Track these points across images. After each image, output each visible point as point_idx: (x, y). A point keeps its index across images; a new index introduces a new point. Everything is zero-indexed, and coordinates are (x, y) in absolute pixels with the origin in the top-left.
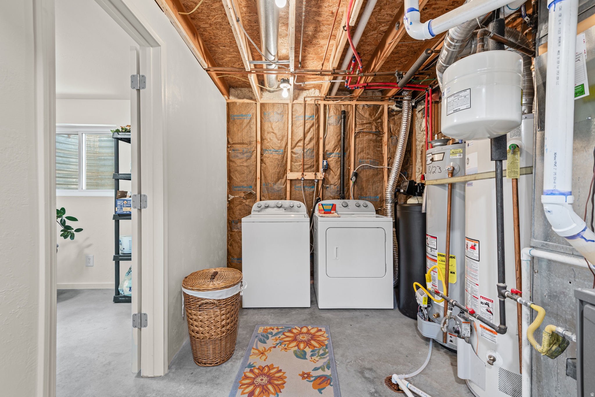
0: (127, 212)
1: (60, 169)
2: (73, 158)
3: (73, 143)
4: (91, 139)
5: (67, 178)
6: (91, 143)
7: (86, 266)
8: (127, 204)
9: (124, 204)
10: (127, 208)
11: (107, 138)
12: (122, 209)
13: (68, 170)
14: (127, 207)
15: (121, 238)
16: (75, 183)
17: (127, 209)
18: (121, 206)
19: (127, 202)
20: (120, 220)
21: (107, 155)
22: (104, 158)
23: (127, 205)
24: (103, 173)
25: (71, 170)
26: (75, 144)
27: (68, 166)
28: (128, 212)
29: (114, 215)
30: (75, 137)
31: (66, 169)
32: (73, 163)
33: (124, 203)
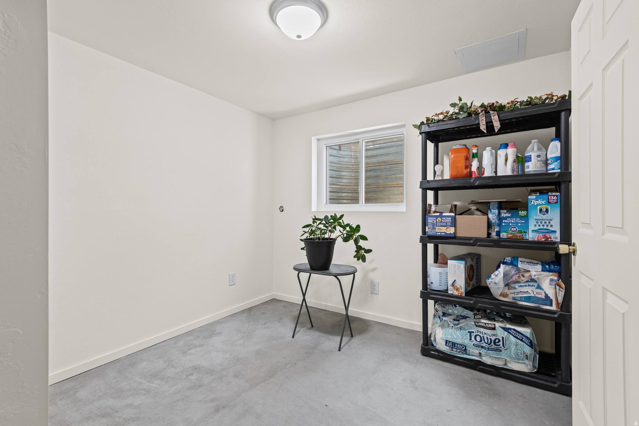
0: (442, 234)
1: (334, 183)
2: (345, 171)
3: (343, 156)
4: (357, 149)
5: (339, 192)
6: (357, 154)
7: (371, 293)
8: (441, 222)
9: (437, 222)
10: (442, 228)
11: (373, 146)
12: (434, 228)
13: (340, 184)
14: (441, 226)
15: (429, 268)
16: (344, 198)
17: (441, 230)
18: (433, 225)
19: (442, 220)
20: (428, 244)
21: (373, 165)
22: (370, 169)
23: (442, 224)
24: (369, 186)
25: (341, 184)
26: (344, 156)
27: (339, 180)
28: (444, 234)
29: (421, 236)
30: (344, 149)
31: (338, 184)
32: (346, 177)
33: (438, 220)
